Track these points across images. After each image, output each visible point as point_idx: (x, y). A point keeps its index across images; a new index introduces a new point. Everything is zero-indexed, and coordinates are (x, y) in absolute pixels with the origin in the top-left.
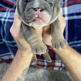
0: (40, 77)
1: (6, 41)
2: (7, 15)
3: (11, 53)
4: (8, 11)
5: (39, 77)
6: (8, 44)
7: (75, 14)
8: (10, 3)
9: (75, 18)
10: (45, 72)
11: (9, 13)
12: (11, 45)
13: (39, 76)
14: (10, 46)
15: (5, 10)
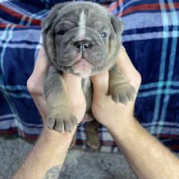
0: (73, 165)
1: (3, 87)
2: (7, 36)
3: (14, 115)
4: (10, 28)
5: (70, 166)
6: (7, 93)
7: (135, 31)
8: (13, 15)
9: (136, 39)
10: (84, 156)
11: (11, 32)
12: (13, 95)
13: (70, 164)
14: (11, 96)
15: (3, 26)
